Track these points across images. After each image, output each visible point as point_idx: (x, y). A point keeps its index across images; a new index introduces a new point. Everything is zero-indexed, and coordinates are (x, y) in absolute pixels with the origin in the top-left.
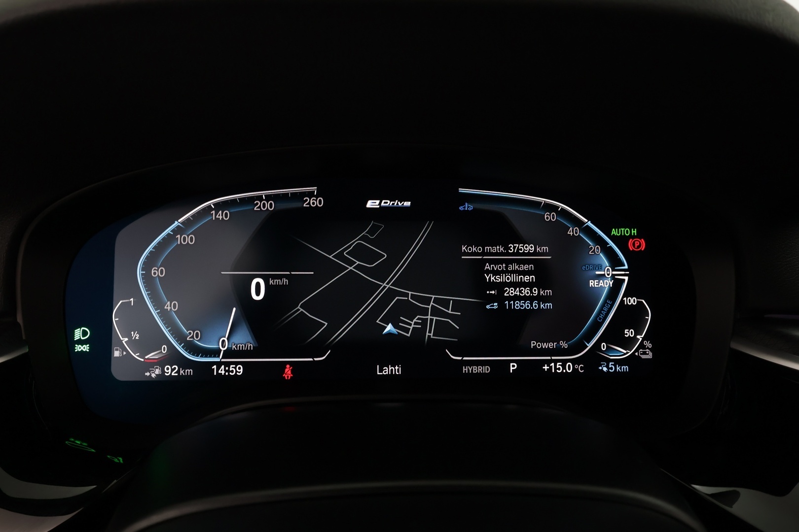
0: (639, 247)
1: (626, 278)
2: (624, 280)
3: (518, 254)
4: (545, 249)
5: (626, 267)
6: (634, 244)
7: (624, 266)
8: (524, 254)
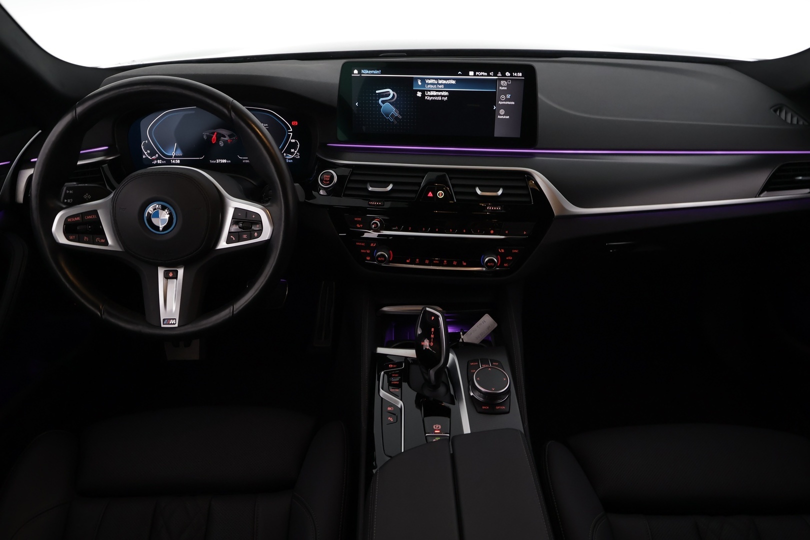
1: (291, 134)
5: (292, 130)
7: (290, 129)
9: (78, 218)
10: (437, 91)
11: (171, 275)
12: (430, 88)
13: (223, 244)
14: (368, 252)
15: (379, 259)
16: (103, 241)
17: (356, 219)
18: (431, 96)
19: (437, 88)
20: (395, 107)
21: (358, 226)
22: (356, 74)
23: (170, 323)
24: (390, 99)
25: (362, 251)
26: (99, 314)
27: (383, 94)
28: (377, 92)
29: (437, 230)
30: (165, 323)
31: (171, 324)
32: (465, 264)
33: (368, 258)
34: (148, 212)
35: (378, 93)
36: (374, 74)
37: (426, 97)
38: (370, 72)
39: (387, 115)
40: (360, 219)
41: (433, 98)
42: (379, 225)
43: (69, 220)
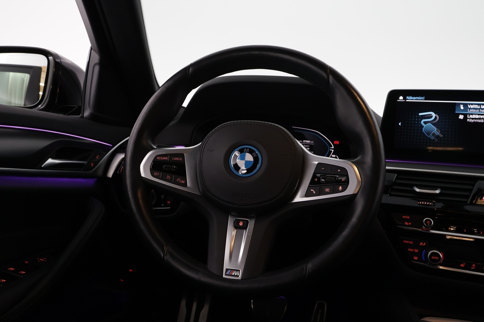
0: (337, 143)
1: (333, 150)
2: (332, 151)
3: (305, 143)
4: (313, 142)
5: (333, 148)
6: (336, 142)
7: (332, 147)
8: (307, 143)
9: (166, 158)
10: (479, 115)
11: (241, 224)
12: (472, 112)
13: (299, 198)
14: (416, 251)
15: (432, 258)
16: (183, 182)
17: (404, 217)
18: (473, 119)
19: (479, 112)
20: (437, 127)
21: (406, 223)
22: (401, 100)
23: (233, 274)
24: (432, 121)
25: (409, 250)
26: (162, 255)
27: (425, 116)
28: (420, 114)
30: (228, 273)
31: (234, 276)
33: (416, 258)
34: (235, 154)
35: (421, 116)
36: (418, 100)
37: (468, 120)
38: (414, 98)
39: (429, 133)
40: (409, 217)
41: (476, 121)
42: (433, 223)
43: (158, 158)
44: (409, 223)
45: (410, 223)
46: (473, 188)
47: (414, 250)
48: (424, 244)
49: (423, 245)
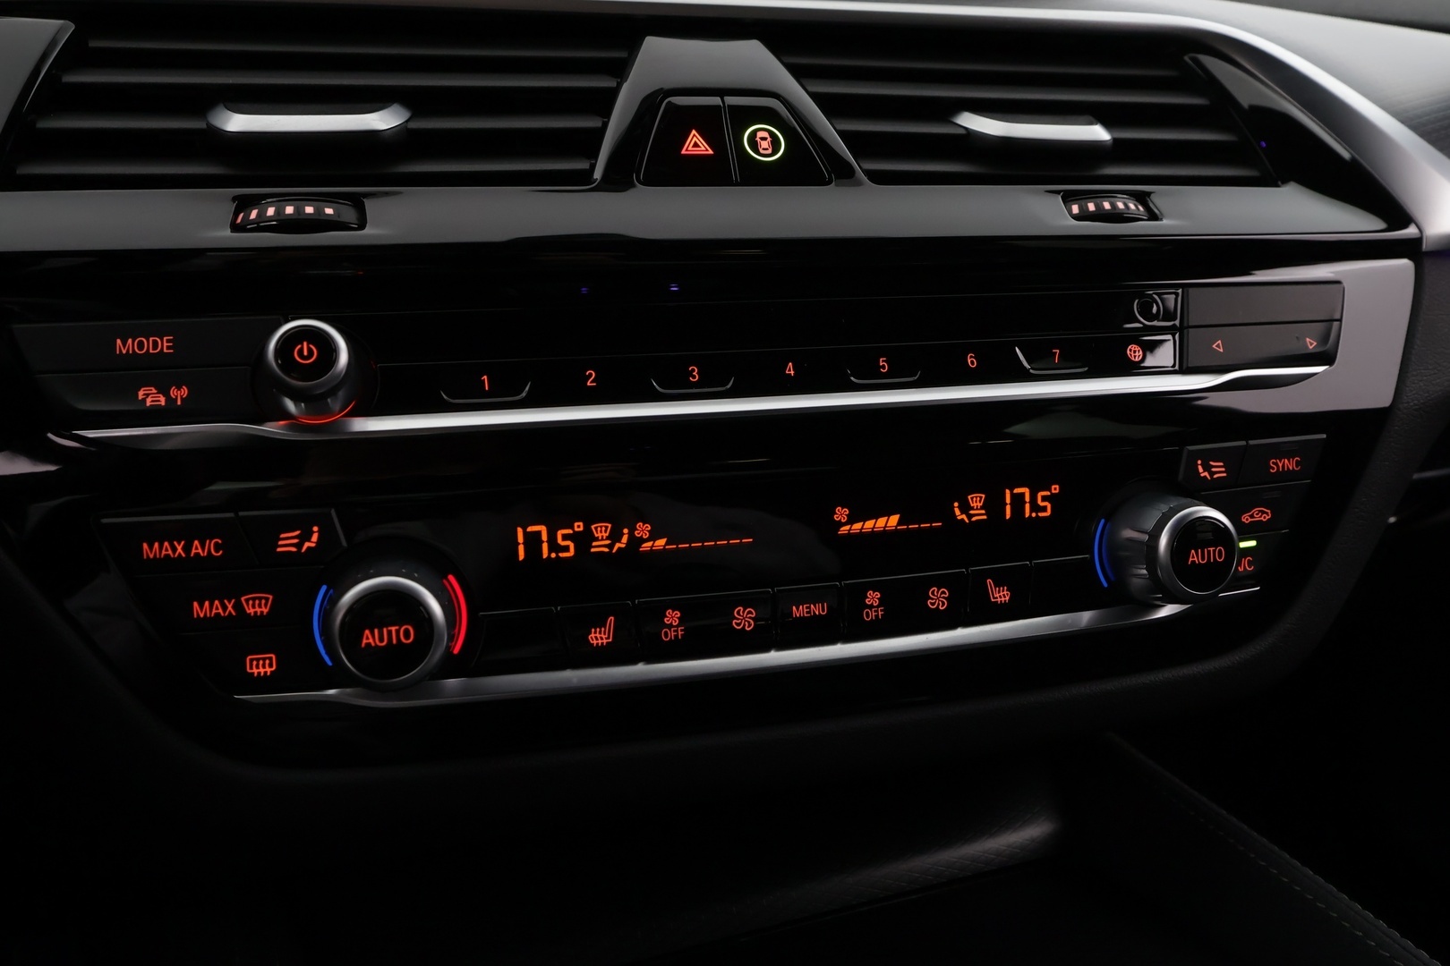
14: (258, 606)
15: (369, 638)
17: (125, 346)
21: (151, 397)
25: (200, 610)
29: (790, 370)
32: (1001, 596)
33: (262, 666)
40: (165, 345)
42: (343, 358)
44: (173, 392)
45: (185, 391)
46: (605, 125)
47: (238, 606)
48: (306, 536)
49: (299, 546)
